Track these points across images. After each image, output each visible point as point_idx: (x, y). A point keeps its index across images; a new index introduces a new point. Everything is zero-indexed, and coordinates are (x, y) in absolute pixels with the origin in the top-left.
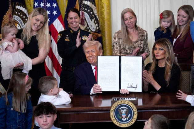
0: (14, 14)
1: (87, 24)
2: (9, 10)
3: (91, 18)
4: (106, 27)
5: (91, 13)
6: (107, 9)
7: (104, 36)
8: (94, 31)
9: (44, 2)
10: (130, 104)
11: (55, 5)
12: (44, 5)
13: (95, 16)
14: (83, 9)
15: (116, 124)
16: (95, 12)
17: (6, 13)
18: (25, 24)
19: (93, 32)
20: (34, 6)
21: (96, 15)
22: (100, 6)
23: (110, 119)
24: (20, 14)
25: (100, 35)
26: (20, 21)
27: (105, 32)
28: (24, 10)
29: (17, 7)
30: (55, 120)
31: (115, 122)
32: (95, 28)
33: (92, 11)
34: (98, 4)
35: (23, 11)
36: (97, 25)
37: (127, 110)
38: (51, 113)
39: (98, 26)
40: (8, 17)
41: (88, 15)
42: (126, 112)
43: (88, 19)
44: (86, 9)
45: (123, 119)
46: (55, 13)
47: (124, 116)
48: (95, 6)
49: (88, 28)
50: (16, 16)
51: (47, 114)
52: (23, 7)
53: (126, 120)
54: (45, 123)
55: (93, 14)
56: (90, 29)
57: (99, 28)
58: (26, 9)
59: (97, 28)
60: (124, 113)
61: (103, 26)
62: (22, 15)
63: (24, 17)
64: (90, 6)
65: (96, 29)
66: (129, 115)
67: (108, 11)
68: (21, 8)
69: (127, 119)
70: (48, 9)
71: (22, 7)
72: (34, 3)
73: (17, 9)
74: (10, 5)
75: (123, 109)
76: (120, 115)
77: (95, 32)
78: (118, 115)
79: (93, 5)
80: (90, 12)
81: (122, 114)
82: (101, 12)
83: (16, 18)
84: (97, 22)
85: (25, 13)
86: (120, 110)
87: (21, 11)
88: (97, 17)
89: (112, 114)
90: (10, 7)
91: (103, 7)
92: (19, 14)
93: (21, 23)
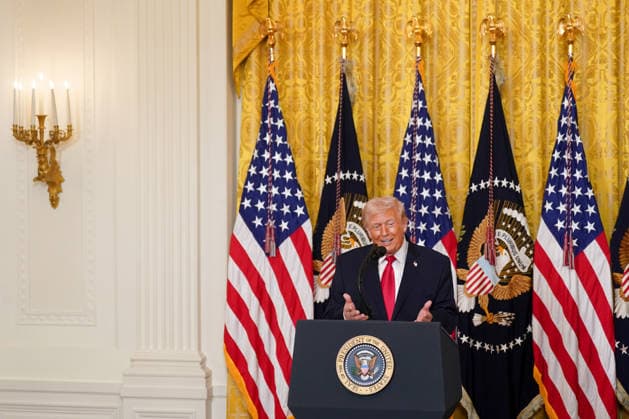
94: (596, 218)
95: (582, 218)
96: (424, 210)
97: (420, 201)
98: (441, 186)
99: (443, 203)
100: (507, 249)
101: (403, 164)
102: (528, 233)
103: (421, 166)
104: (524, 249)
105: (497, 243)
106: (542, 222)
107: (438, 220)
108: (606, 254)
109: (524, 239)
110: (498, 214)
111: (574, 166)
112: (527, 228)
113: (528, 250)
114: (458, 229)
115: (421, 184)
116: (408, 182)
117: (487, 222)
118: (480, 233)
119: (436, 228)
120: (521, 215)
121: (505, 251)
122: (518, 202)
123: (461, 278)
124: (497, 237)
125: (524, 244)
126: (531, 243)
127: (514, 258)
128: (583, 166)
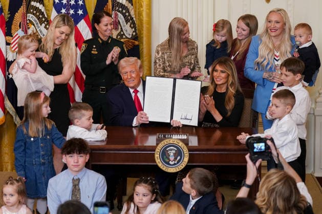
0: (28, 12)
1: (121, 28)
2: (22, 7)
3: (127, 21)
5: (127, 14)
6: (147, 9)
7: (142, 43)
10: (181, 144)
11: (81, 2)
12: (67, 1)
13: (132, 19)
14: (117, 8)
16: (132, 13)
17: (19, 11)
18: (41, 25)
19: (128, 38)
20: (54, 2)
21: (133, 16)
22: (138, 4)
23: (155, 161)
24: (36, 13)
25: (137, 43)
26: (35, 21)
27: (142, 37)
28: (41, 7)
29: (33, 3)
30: (87, 160)
31: (160, 165)
32: (131, 33)
33: (129, 12)
34: (135, 2)
35: (40, 8)
36: (133, 29)
37: (176, 151)
39: (135, 31)
40: (20, 16)
41: (122, 17)
42: (175, 154)
43: (123, 22)
44: (120, 9)
46: (80, 12)
47: (172, 158)
48: (132, 5)
49: (122, 33)
50: (31, 15)
52: (40, 4)
54: (76, 164)
55: (130, 15)
56: (124, 34)
57: (136, 34)
58: (44, 5)
59: (134, 34)
60: (172, 154)
61: (141, 31)
62: (38, 14)
64: (126, 6)
65: (132, 35)
67: (148, 11)
68: (38, 5)
69: (176, 162)
70: (73, 7)
71: (38, 4)
73: (33, 5)
74: (24, 1)
75: (171, 150)
77: (131, 38)
78: (165, 157)
79: (130, 5)
80: (125, 13)
81: (169, 155)
82: (139, 12)
83: (30, 17)
84: (133, 26)
85: (43, 10)
86: (167, 151)
87: (36, 9)
88: (134, 19)
89: (157, 156)
90: (24, 3)
91: (141, 6)
92: (35, 12)
93: (37, 24)
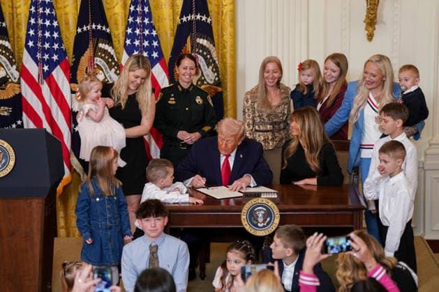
0: (95, 55)
1: (202, 73)
2: (88, 50)
3: (208, 65)
4: (229, 77)
5: (209, 56)
6: (231, 50)
7: (226, 89)
8: (212, 82)
9: (140, 39)
10: (270, 203)
11: (155, 44)
12: (140, 43)
13: (214, 62)
14: (197, 50)
15: (249, 230)
16: (214, 55)
17: (85, 54)
18: (110, 70)
19: (209, 84)
20: (125, 44)
21: (216, 59)
22: (220, 45)
23: (241, 224)
24: (105, 56)
25: (220, 89)
26: (104, 66)
27: (226, 83)
28: (110, 49)
29: (101, 45)
30: (165, 224)
31: (247, 228)
32: (213, 79)
33: (210, 54)
34: (218, 43)
35: (109, 51)
36: (216, 74)
37: (265, 211)
38: (162, 216)
39: (218, 76)
40: (87, 60)
41: (203, 60)
42: (264, 215)
43: (204, 66)
44: (201, 51)
45: (259, 225)
46: (155, 55)
47: (260, 220)
48: (214, 46)
49: (203, 78)
50: (99, 59)
51: (156, 217)
52: (109, 46)
53: (264, 226)
54: (153, 229)
55: (211, 58)
56: (205, 80)
57: (219, 79)
58: (113, 48)
59: (217, 79)
60: (260, 215)
61: (224, 75)
62: (107, 57)
63: (110, 60)
64: (207, 46)
65: (215, 80)
66: (268, 219)
67: (232, 53)
68: (106, 47)
69: (265, 224)
70: (146, 49)
71: (107, 45)
72: (126, 40)
73: (101, 48)
74: (91, 43)
75: (260, 210)
76: (254, 219)
77: (214, 84)
78: (252, 218)
79: (211, 46)
80: (206, 55)
81: (258, 217)
82: (222, 54)
83: (98, 61)
84: (216, 70)
85: (112, 53)
86: (256, 212)
87: (105, 51)
88: (217, 62)
89: (243, 217)
90: (91, 45)
91: (225, 47)
92: (103, 55)
93: (106, 69)
94: (159, 49)
95: (150, 49)
96: (47, 46)
97: (44, 40)
98: (58, 29)
99: (60, 41)
100: (102, 70)
101: (31, 15)
102: (116, 60)
103: (44, 17)
104: (113, 70)
105: (96, 67)
106: (125, 52)
107: (57, 52)
108: (166, 72)
109: (113, 63)
110: (96, 48)
111: (144, 15)
112: (114, 56)
113: (116, 70)
114: (70, 57)
115: (44, 28)
116: (35, 27)
117: (88, 53)
118: (84, 60)
119: (55, 57)
120: (111, 47)
121: (101, 71)
122: (108, 39)
123: (73, 89)
124: (95, 62)
125: (113, 67)
126: (118, 66)
127: (107, 76)
128: (149, 15)
